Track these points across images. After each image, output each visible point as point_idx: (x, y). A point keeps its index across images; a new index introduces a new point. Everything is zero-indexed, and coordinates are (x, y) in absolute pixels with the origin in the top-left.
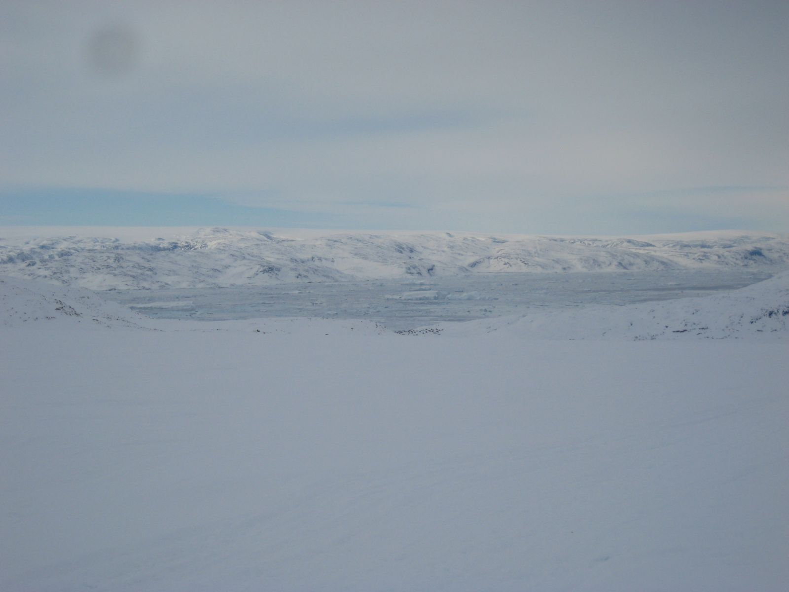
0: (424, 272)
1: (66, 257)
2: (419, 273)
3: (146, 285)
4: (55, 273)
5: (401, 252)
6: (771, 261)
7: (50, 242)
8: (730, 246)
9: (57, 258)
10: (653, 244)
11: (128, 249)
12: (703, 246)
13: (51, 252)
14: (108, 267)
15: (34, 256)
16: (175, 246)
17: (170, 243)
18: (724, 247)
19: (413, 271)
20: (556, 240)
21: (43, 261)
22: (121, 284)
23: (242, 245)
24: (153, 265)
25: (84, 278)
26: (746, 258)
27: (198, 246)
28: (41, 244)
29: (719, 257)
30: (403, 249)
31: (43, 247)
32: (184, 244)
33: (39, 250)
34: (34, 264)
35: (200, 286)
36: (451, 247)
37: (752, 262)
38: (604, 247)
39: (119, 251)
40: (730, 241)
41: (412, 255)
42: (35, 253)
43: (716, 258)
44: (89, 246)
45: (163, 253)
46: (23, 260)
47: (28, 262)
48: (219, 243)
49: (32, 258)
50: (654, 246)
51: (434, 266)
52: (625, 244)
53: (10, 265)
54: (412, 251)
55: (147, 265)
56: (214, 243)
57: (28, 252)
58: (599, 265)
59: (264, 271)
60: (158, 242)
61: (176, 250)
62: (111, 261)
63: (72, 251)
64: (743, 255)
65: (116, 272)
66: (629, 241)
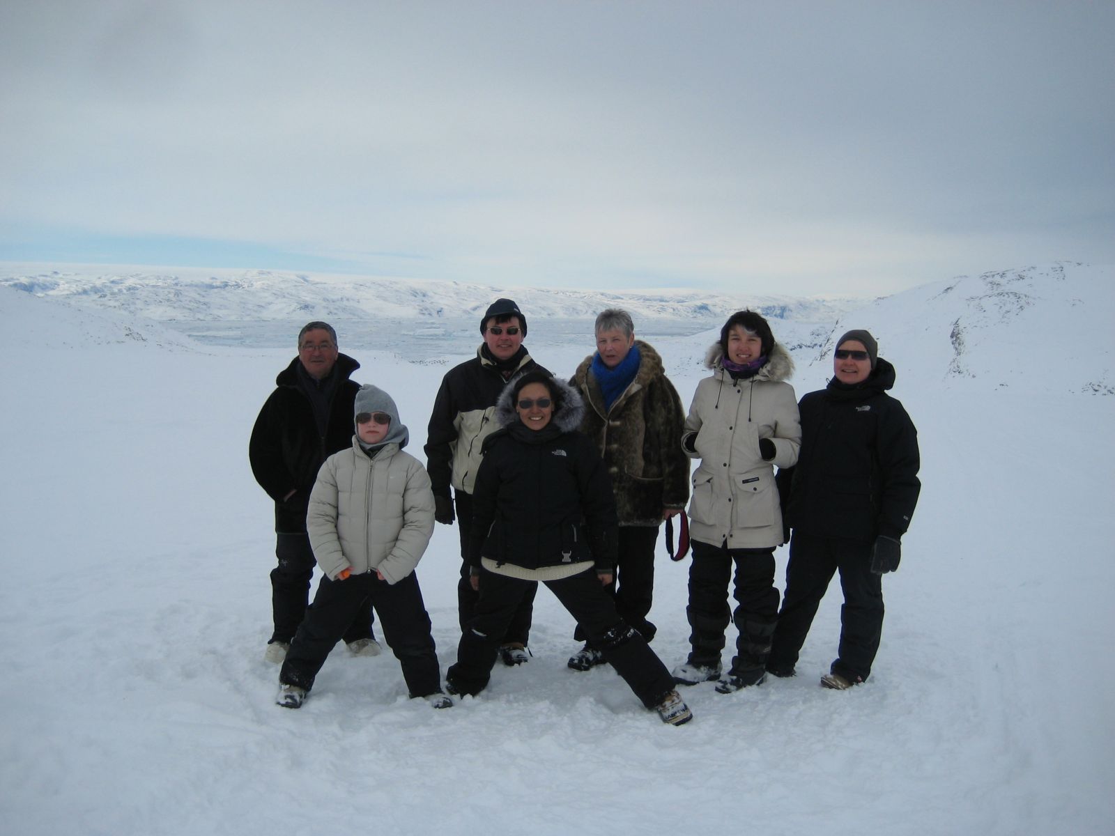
0: (435, 314)
1: (132, 291)
2: (430, 314)
3: (201, 317)
4: (123, 304)
5: (416, 296)
6: (715, 315)
7: (119, 278)
8: (683, 302)
9: (125, 291)
10: (622, 297)
11: (186, 286)
12: (662, 301)
13: (120, 287)
14: (168, 300)
15: (106, 290)
16: (226, 285)
17: (222, 282)
18: (678, 302)
19: (424, 312)
20: (543, 291)
21: (113, 294)
22: (178, 315)
23: (283, 286)
24: (206, 300)
25: (148, 309)
26: (695, 312)
27: (246, 285)
28: (112, 280)
29: (674, 310)
30: (417, 293)
31: (113, 282)
32: (234, 283)
33: (109, 284)
34: (105, 296)
35: (247, 319)
36: (457, 294)
37: (699, 315)
38: (581, 298)
39: (179, 288)
40: (683, 297)
41: (424, 299)
42: (105, 286)
43: (672, 310)
44: (153, 282)
45: (216, 290)
46: (96, 293)
47: (100, 294)
48: (263, 284)
49: (103, 291)
50: (622, 299)
51: (442, 309)
52: (599, 296)
53: (84, 297)
54: (424, 296)
55: (202, 300)
56: (259, 283)
57: (101, 286)
58: (577, 313)
59: (301, 308)
60: (211, 281)
61: (227, 288)
62: (171, 296)
63: (138, 286)
64: (693, 309)
65: (175, 305)
66: (602, 294)
